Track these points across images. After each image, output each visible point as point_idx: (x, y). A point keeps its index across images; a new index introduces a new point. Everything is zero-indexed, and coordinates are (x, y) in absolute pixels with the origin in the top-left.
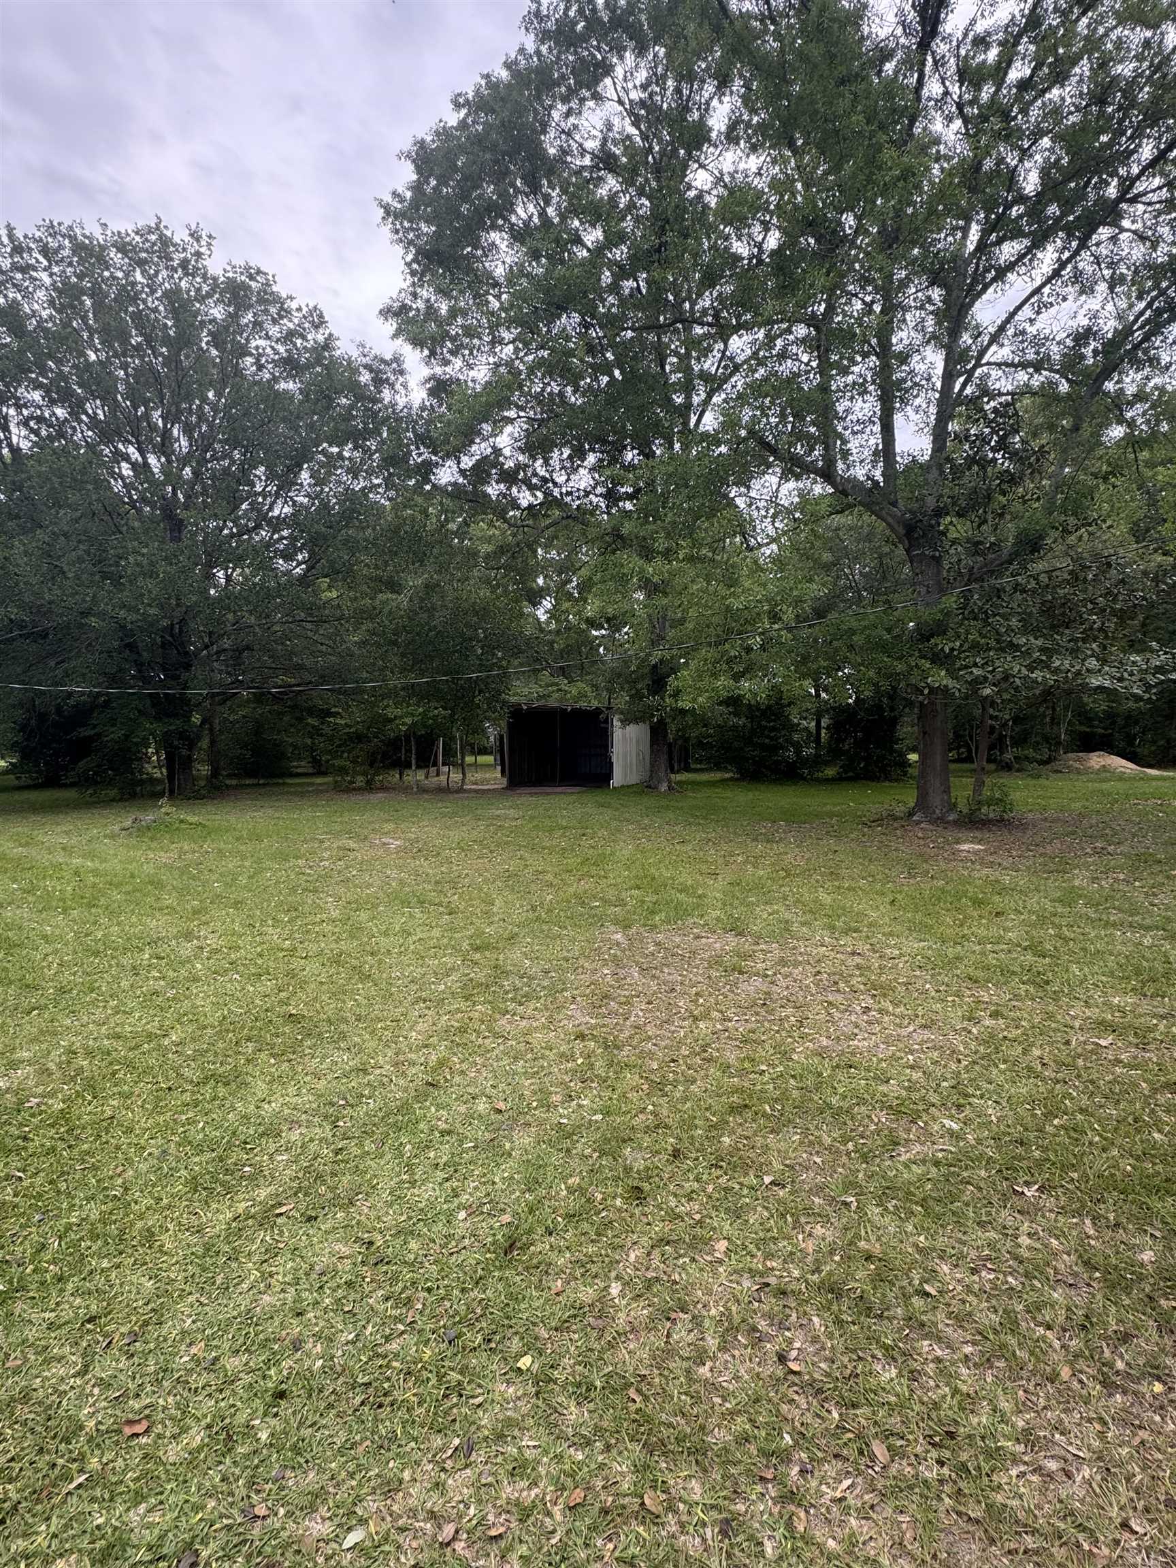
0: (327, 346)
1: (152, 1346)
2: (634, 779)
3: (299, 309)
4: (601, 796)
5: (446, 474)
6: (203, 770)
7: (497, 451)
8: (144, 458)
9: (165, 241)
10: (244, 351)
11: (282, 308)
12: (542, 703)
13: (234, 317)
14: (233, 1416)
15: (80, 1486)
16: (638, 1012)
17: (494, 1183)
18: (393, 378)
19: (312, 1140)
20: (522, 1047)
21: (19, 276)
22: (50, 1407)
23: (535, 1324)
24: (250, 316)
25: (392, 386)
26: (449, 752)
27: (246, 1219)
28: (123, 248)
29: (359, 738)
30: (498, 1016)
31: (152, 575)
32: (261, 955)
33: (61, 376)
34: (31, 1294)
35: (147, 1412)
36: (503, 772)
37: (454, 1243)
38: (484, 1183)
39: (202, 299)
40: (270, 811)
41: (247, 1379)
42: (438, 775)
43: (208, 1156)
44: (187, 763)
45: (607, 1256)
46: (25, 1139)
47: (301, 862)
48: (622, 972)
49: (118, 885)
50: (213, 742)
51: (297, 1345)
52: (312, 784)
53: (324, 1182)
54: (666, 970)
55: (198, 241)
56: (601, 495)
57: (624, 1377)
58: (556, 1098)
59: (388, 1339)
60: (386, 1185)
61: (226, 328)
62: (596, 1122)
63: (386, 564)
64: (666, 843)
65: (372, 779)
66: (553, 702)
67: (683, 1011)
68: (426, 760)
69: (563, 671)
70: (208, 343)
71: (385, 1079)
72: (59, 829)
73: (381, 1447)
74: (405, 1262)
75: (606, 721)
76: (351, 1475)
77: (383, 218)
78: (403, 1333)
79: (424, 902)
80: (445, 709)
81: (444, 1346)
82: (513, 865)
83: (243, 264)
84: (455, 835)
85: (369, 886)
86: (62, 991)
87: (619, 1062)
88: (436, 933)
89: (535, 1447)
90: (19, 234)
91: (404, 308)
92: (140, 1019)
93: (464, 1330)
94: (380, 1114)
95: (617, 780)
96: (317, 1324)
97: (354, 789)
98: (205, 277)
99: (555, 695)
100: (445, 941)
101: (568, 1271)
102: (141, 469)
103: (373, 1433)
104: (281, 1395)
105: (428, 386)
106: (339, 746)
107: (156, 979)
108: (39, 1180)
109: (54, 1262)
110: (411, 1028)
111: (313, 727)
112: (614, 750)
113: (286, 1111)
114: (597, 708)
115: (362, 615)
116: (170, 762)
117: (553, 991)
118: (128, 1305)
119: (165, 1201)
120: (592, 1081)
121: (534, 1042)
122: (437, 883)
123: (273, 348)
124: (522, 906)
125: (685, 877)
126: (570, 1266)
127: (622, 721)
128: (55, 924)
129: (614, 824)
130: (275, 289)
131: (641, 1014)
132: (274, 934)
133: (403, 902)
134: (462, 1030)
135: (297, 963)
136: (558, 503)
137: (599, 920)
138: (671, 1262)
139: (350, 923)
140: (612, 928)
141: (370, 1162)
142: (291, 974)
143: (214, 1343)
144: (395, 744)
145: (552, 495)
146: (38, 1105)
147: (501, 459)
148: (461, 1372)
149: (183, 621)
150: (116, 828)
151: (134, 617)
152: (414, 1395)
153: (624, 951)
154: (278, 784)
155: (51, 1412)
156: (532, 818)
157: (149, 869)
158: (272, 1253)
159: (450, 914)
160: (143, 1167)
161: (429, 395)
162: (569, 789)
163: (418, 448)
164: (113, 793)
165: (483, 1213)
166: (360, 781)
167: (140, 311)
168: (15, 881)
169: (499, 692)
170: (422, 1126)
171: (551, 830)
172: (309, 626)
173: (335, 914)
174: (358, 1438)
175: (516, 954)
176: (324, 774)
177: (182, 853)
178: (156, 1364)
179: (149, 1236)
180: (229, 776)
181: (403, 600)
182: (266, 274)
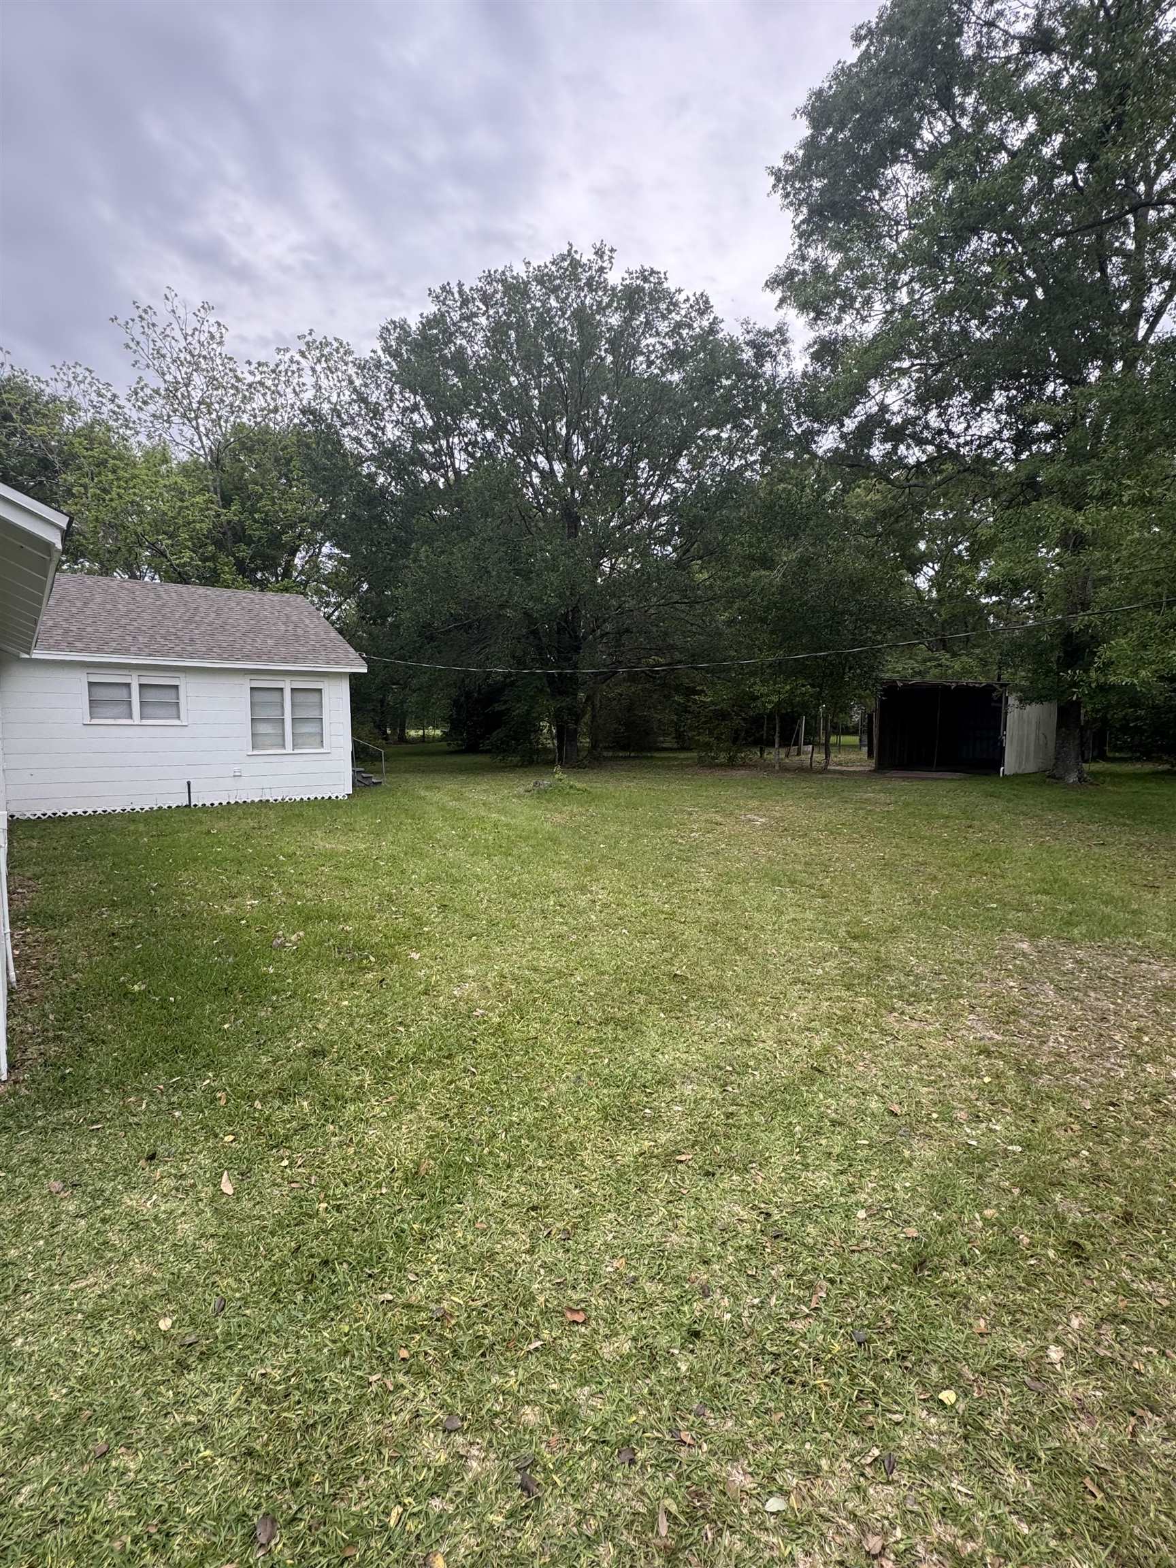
0: (712, 330)
1: (582, 1247)
2: (1030, 767)
3: (687, 300)
4: (988, 786)
5: (828, 442)
6: (585, 741)
7: (884, 408)
8: (551, 465)
9: (575, 264)
10: (635, 351)
11: (671, 303)
12: (918, 679)
13: (627, 321)
14: (655, 1337)
15: (536, 1349)
16: (1058, 1037)
17: (894, 1190)
18: (775, 349)
19: (703, 1098)
20: (914, 1049)
21: (465, 324)
22: (510, 1272)
23: (956, 1359)
24: (642, 318)
25: (774, 358)
26: (811, 732)
27: (651, 1157)
28: (540, 281)
29: (723, 716)
30: (884, 1012)
31: (555, 569)
32: (645, 915)
33: (493, 404)
34: (489, 1172)
35: (583, 1305)
36: (870, 754)
37: (854, 1241)
38: (883, 1187)
39: (601, 309)
40: (643, 782)
41: (665, 1308)
42: (799, 754)
43: (614, 1091)
44: (573, 736)
45: (1041, 1311)
46: (475, 1041)
47: (673, 832)
48: (1033, 989)
49: (527, 839)
50: (594, 717)
51: (706, 1292)
52: (675, 759)
53: (718, 1142)
54: (1092, 994)
55: (601, 257)
56: (1008, 440)
57: (1077, 1461)
58: (962, 1115)
59: (793, 1316)
60: (779, 1160)
61: (622, 333)
62: (1014, 1153)
63: (759, 540)
64: (1079, 844)
65: (735, 756)
66: (933, 677)
67: (1121, 1047)
68: (788, 739)
69: (944, 644)
70: (606, 351)
71: (769, 1055)
72: (478, 788)
73: (796, 1424)
74: (804, 1244)
75: (1000, 701)
76: (770, 1441)
77: (774, 186)
78: (807, 1316)
79: (795, 882)
80: (813, 686)
81: (854, 1345)
82: (888, 852)
83: (638, 268)
84: (822, 817)
85: (739, 860)
86: (492, 923)
87: (1039, 1091)
88: (810, 915)
89: (967, 1495)
90: (466, 289)
91: (792, 273)
92: (551, 957)
93: (875, 1337)
94: (768, 1089)
95: (1010, 765)
96: (722, 1277)
97: (717, 765)
98: (605, 290)
99: (934, 671)
100: (820, 925)
101: (992, 1313)
102: (548, 476)
103: (786, 1406)
104: (697, 1334)
105: (811, 350)
106: (705, 723)
107: (562, 924)
108: (487, 1078)
109: (503, 1149)
110: (791, 1008)
111: (679, 704)
112: (1008, 733)
113: (679, 1066)
114: (988, 685)
115: (733, 595)
116: (560, 736)
117: (948, 996)
118: (561, 1206)
119: (583, 1122)
120: (1004, 1105)
121: (929, 1049)
122: (806, 864)
123: (661, 343)
124: (902, 898)
125: (1111, 885)
126: (993, 1307)
127: (1021, 701)
128: (482, 867)
129: (1007, 818)
130: (665, 285)
131: (1062, 1040)
132: (654, 897)
133: (773, 880)
134: (846, 1020)
135: (676, 927)
136: (954, 456)
137: (1000, 925)
138: (1129, 1344)
139: (723, 894)
140: (1017, 935)
141: (759, 1134)
142: (671, 936)
143: (633, 1263)
144: (757, 721)
145: (946, 448)
146: (483, 1015)
147: (887, 416)
148: (874, 1379)
149: (576, 610)
150: (521, 789)
151: (539, 606)
152: (826, 1384)
153: (1032, 963)
154: (648, 758)
155: (511, 1277)
156: (907, 805)
157: (548, 827)
158: (675, 1196)
159: (823, 897)
160: (563, 1087)
161: (812, 358)
162: (948, 775)
163: (799, 417)
164: (516, 759)
165: (883, 1218)
166: (723, 757)
167: (553, 333)
168: (453, 828)
169: (872, 668)
170: (811, 1109)
171: (929, 819)
172: (683, 607)
173: (708, 884)
174: (772, 1405)
175: (899, 948)
176: (688, 749)
177: (573, 815)
178: (587, 1265)
179: (572, 1150)
180: (606, 748)
181: (776, 576)
182: (658, 273)
